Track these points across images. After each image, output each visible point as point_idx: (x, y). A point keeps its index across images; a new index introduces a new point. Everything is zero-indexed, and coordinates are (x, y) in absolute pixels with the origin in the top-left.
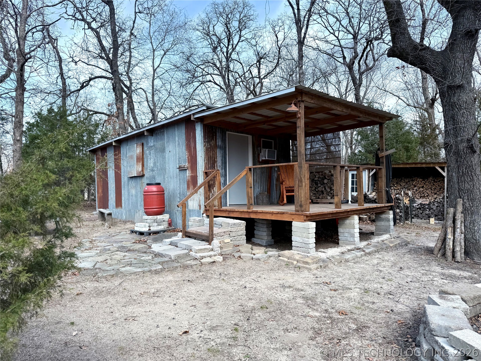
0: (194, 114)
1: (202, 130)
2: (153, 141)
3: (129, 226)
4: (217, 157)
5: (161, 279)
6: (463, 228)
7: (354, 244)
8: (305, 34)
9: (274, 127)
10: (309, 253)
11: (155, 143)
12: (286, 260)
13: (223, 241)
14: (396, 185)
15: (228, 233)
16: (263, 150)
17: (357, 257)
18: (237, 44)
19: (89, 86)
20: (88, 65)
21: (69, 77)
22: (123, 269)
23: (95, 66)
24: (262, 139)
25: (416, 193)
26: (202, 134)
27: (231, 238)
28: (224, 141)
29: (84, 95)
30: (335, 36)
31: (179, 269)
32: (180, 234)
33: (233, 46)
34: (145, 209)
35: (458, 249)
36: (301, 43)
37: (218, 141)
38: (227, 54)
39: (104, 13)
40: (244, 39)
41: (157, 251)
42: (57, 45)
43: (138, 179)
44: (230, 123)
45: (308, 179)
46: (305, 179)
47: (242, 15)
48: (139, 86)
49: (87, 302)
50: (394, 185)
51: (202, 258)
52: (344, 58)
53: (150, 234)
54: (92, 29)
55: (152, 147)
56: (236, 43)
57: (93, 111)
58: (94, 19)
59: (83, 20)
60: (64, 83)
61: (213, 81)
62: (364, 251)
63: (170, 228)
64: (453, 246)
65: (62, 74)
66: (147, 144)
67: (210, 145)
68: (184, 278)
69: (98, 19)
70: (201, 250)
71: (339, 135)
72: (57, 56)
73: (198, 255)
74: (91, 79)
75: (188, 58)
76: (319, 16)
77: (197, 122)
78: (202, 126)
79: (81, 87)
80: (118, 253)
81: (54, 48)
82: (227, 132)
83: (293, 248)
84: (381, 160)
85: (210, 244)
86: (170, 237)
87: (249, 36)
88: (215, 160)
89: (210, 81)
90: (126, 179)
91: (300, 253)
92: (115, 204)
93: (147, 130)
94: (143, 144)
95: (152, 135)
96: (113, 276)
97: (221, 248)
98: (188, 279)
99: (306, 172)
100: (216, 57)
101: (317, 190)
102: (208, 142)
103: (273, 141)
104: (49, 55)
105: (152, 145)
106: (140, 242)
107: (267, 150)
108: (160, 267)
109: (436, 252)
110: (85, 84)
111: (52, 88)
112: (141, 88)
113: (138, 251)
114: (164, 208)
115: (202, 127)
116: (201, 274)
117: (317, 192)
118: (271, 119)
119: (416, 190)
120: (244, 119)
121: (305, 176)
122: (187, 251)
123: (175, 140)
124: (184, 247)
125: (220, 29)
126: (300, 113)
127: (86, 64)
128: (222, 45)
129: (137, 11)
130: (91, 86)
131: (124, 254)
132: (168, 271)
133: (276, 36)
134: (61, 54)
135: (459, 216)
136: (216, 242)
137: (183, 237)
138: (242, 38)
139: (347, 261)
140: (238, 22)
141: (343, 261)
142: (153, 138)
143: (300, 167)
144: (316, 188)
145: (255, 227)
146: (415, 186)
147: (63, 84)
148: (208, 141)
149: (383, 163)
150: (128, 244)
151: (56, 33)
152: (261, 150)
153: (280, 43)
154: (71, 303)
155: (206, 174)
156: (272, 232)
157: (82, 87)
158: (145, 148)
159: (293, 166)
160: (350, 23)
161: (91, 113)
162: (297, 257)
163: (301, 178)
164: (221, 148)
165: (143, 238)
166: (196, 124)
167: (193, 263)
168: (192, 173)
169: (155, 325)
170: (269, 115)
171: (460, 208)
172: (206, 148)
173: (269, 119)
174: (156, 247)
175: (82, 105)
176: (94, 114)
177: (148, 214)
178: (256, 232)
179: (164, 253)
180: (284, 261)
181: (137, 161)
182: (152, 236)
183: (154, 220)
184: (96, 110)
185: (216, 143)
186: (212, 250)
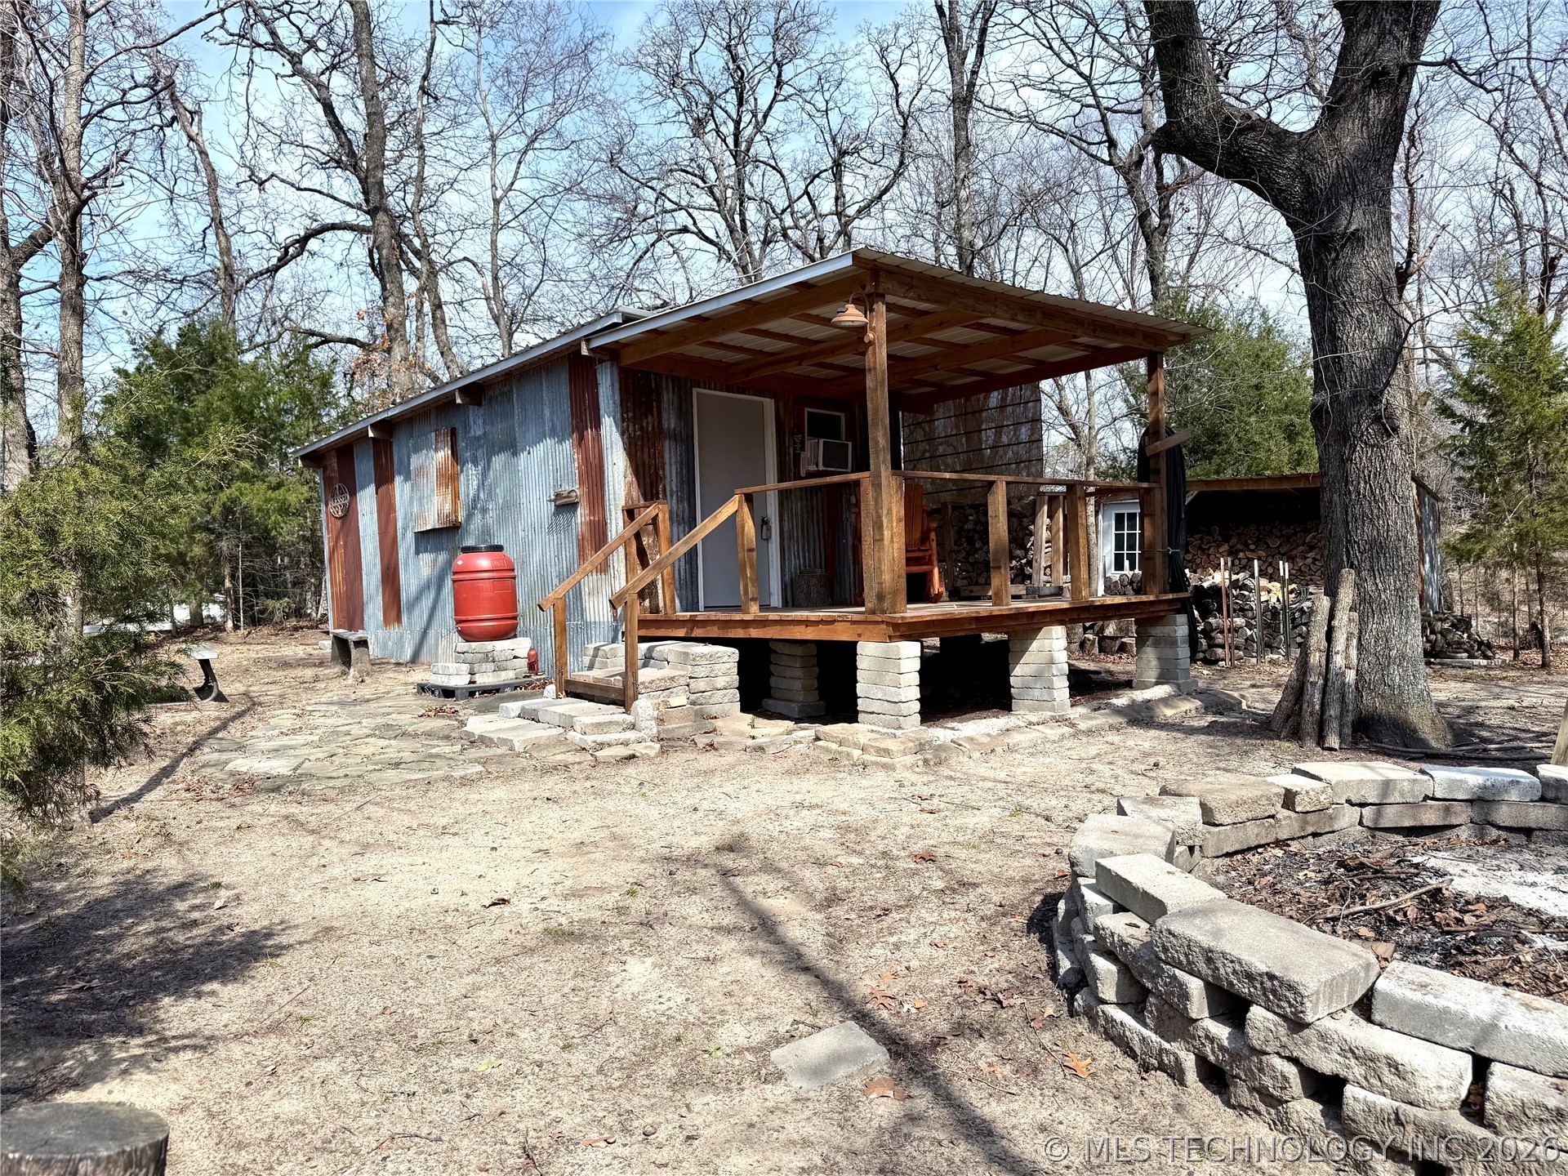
0: (588, 339)
1: (617, 386)
2: (480, 421)
3: (419, 676)
4: (663, 464)
5: (474, 797)
6: (1353, 653)
7: (1053, 709)
8: (974, 73)
9: (838, 373)
10: (900, 728)
11: (488, 428)
12: (834, 746)
13: (666, 703)
14: (1252, 547)
15: (683, 681)
16: (809, 443)
17: (1045, 740)
18: (770, 108)
19: (306, 254)
20: (299, 189)
21: (242, 230)
22: (375, 776)
23: (320, 192)
24: (807, 410)
25: (1314, 568)
26: (617, 398)
27: (693, 697)
28: (684, 414)
29: (289, 286)
30: (1081, 74)
31: (530, 775)
32: (551, 689)
33: (755, 115)
34: (458, 622)
35: (1332, 713)
36: (963, 100)
37: (665, 416)
38: (737, 143)
39: (341, 23)
40: (792, 91)
41: (477, 732)
42: (200, 129)
43: (445, 536)
44: (702, 362)
45: (899, 520)
46: (890, 521)
47: (783, 14)
48: (457, 254)
49: (262, 844)
50: (1247, 545)
51: (602, 746)
52: (1112, 144)
53: (472, 694)
54: (306, 76)
55: (478, 438)
56: (765, 108)
57: (320, 335)
58: (311, 44)
59: (276, 46)
60: (226, 251)
61: (693, 229)
62: (1073, 725)
63: (534, 677)
64: (1322, 705)
65: (218, 222)
66: (467, 431)
67: (641, 429)
68: (536, 794)
69: (322, 44)
70: (599, 726)
71: (1037, 391)
72: (201, 166)
73: (590, 739)
74: (311, 234)
75: (612, 160)
76: (1027, 13)
77: (601, 361)
78: (616, 371)
79: (280, 260)
80: (372, 740)
81: (191, 138)
82: (695, 391)
83: (861, 717)
84: (1152, 463)
85: (627, 712)
86: (524, 697)
87: (807, 81)
88: (657, 474)
89: (685, 230)
90: (410, 536)
91: (875, 728)
92: (380, 615)
93: (461, 389)
94: (453, 433)
95: (480, 404)
96: (342, 791)
97: (661, 721)
98: (548, 795)
99: (894, 500)
100: (703, 152)
101: (971, 559)
102: (636, 420)
103: (842, 415)
104: (175, 162)
105: (479, 433)
106: (439, 712)
107: (821, 441)
108: (479, 768)
109: (1275, 726)
110: (291, 250)
111: (191, 265)
112: (465, 259)
113: (429, 735)
114: (515, 618)
115: (616, 377)
116: (588, 784)
117: (972, 565)
118: (819, 347)
119: (1314, 559)
120: (740, 349)
121: (890, 510)
122: (561, 730)
123: (542, 416)
124: (556, 721)
125: (711, 62)
126: (873, 329)
127: (293, 185)
128: (718, 112)
129: (438, 16)
130: (312, 254)
131: (384, 743)
132: (497, 778)
133: (892, 78)
134: (213, 156)
135: (1343, 618)
136: (644, 706)
137: (558, 697)
138: (787, 90)
139: (1011, 749)
140: (770, 40)
141: (999, 750)
142: (481, 412)
143: (877, 486)
144: (968, 554)
145: (772, 668)
146: (1312, 548)
147: (221, 254)
148: (634, 417)
149: (1157, 472)
150: (404, 719)
151: (196, 91)
152: (803, 443)
153: (904, 102)
154: (222, 848)
155: (630, 514)
156: (818, 678)
157: (283, 261)
158: (461, 444)
159: (857, 483)
160: (1128, 30)
161: (313, 340)
162: (863, 740)
163: (879, 517)
164: (675, 437)
165: (449, 703)
166: (598, 367)
167: (570, 758)
168: (592, 512)
169: (430, 888)
170: (813, 337)
171: (1347, 595)
172: (629, 437)
173: (814, 349)
174: (478, 724)
175: (286, 317)
176: (323, 343)
177: (468, 637)
178: (773, 681)
179: (495, 736)
180: (828, 750)
181: (439, 485)
182: (478, 699)
183: (487, 654)
184: (327, 330)
185: (660, 421)
186: (633, 727)
